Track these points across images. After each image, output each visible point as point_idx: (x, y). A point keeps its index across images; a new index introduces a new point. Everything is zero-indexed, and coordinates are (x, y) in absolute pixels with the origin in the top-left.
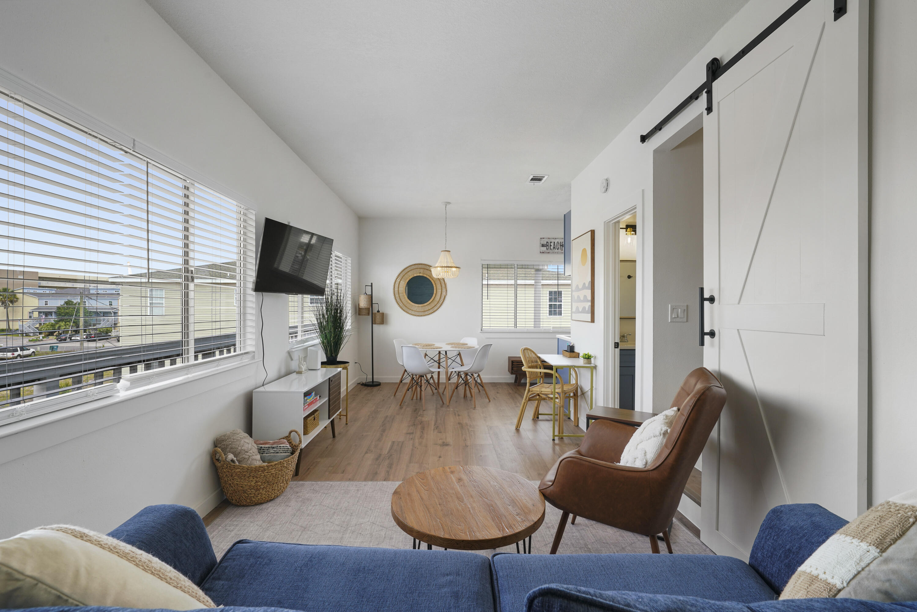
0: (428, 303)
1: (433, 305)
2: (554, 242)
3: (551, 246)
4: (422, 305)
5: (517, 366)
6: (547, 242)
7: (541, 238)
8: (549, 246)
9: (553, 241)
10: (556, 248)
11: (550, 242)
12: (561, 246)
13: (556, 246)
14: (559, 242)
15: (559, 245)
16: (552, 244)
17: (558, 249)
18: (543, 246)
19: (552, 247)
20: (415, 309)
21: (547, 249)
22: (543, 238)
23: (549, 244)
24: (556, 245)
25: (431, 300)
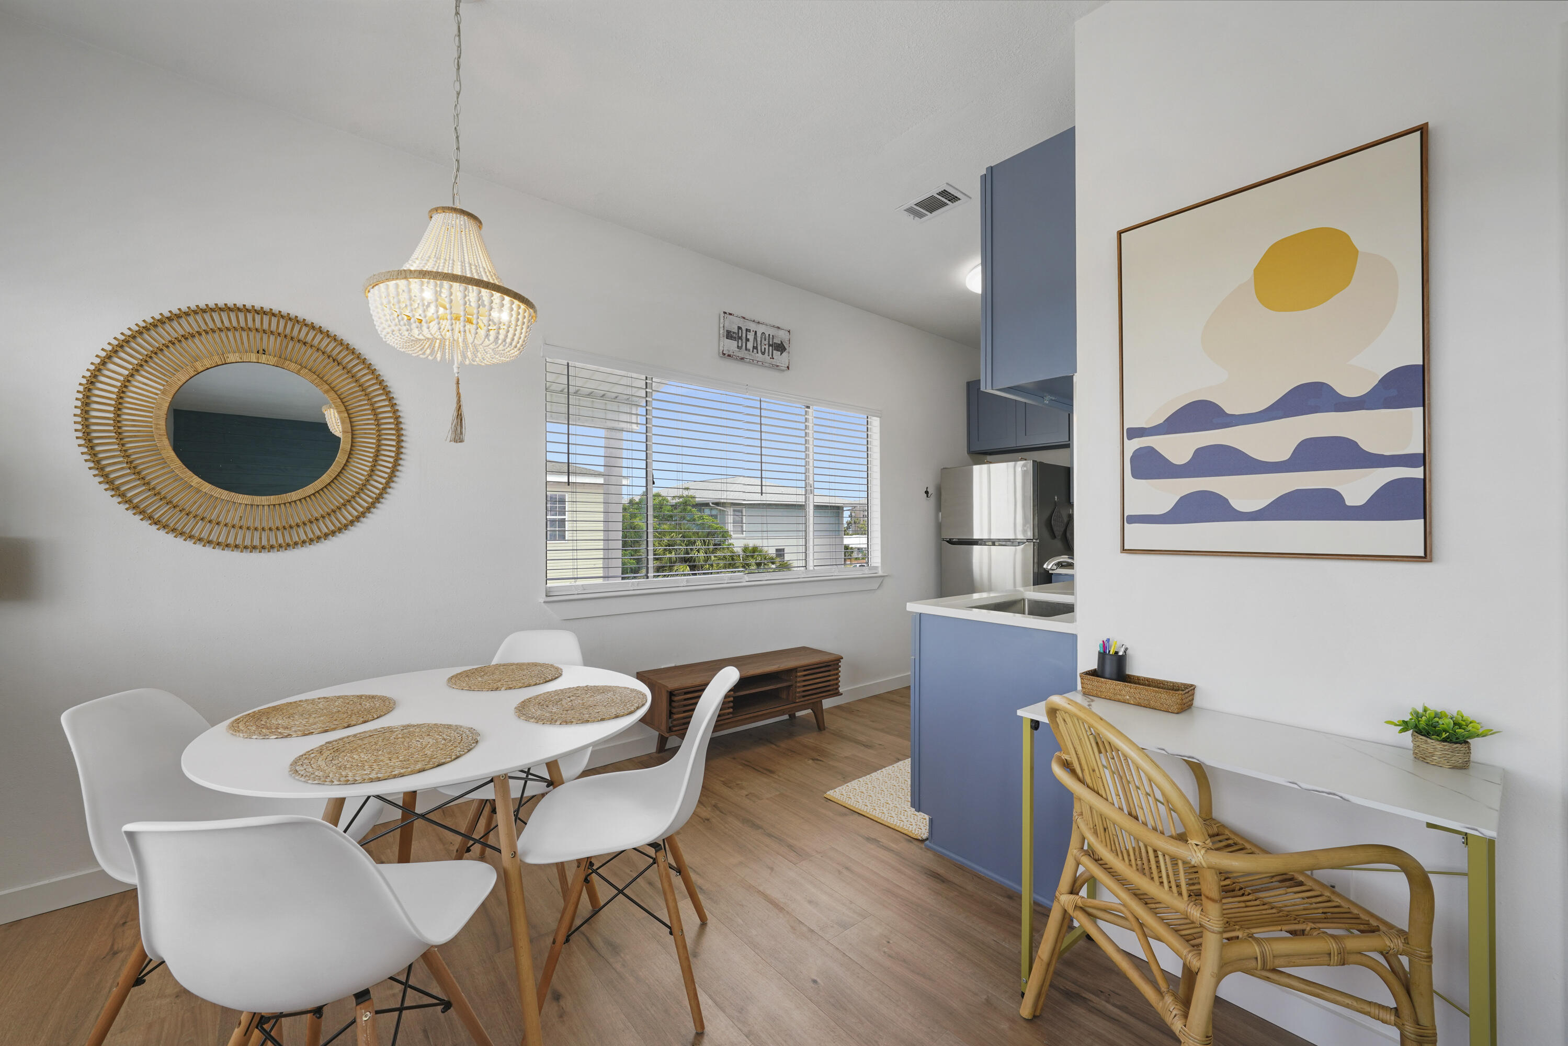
0: (310, 489)
1: (334, 498)
2: (756, 332)
3: (747, 340)
4: (273, 499)
5: (685, 706)
6: (739, 328)
7: (725, 313)
8: (744, 340)
9: (753, 327)
10: (759, 348)
11: (747, 330)
12: (769, 345)
13: (759, 342)
14: (767, 336)
15: (766, 342)
16: (751, 336)
17: (763, 353)
18: (729, 335)
19: (750, 345)
20: (233, 517)
21: (738, 346)
22: (730, 314)
23: (744, 335)
24: (759, 339)
25: (326, 478)
